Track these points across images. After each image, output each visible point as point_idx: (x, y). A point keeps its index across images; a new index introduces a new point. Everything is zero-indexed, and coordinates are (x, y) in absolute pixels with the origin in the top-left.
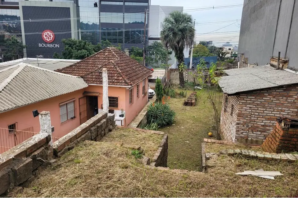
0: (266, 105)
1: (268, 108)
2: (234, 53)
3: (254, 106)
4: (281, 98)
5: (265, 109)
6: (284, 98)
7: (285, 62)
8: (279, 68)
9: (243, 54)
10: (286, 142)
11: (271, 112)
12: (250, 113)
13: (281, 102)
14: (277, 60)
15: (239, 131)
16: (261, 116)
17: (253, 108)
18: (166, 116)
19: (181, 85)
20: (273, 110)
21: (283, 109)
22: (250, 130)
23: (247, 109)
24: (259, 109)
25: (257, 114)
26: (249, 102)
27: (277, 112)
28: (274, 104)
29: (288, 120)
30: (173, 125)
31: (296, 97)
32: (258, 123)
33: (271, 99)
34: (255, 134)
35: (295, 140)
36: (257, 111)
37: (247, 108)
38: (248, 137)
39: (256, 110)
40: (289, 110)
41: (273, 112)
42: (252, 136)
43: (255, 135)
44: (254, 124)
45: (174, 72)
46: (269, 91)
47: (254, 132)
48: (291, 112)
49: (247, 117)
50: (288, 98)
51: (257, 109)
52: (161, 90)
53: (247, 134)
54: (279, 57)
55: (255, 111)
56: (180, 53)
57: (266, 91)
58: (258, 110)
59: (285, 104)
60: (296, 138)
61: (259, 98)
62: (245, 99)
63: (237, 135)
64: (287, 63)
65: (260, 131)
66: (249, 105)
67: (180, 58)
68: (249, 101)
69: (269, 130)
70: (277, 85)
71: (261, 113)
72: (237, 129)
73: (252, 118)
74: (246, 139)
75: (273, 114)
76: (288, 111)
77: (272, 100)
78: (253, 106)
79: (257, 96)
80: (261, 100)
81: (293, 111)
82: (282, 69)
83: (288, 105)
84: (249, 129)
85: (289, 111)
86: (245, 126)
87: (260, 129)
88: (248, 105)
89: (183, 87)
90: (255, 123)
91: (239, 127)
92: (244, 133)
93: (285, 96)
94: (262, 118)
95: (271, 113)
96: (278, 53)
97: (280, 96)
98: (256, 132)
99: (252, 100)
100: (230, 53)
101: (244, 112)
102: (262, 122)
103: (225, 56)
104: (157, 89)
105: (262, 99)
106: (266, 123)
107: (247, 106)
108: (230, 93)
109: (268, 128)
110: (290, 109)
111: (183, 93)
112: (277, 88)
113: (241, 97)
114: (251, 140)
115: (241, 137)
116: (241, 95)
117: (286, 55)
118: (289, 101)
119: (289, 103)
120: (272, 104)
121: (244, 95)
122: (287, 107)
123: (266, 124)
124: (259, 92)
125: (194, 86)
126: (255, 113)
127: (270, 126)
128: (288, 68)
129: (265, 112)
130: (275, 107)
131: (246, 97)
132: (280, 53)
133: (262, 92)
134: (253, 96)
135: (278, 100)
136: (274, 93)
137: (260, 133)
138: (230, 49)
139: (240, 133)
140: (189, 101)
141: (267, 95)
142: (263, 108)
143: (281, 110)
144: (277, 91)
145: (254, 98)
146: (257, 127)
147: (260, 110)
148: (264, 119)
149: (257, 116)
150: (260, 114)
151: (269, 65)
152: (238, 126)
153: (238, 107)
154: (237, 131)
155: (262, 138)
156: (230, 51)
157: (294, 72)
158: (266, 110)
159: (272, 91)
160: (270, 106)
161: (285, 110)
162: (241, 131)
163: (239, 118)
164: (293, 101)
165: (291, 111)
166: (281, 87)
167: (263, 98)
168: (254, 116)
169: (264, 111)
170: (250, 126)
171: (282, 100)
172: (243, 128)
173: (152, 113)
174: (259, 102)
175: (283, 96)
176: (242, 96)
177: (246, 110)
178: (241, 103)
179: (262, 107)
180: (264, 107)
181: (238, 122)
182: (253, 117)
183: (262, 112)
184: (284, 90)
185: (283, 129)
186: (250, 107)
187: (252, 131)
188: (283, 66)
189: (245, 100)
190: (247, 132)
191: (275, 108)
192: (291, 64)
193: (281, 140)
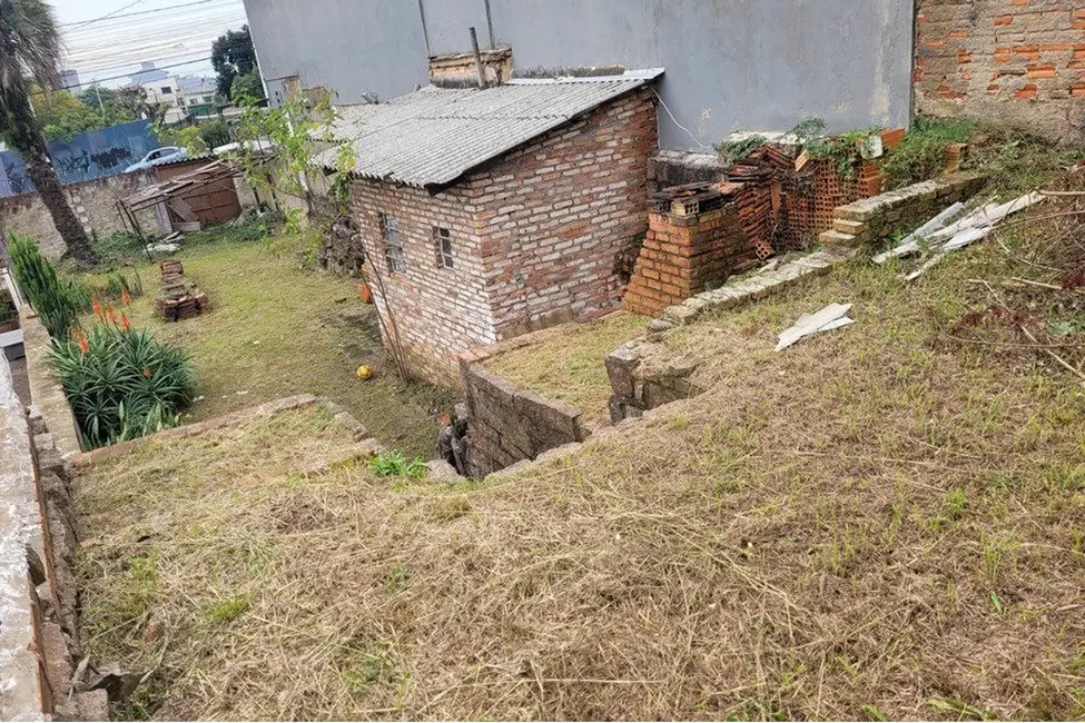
0: (551, 193)
1: (557, 199)
2: (189, 103)
3: (521, 207)
4: (581, 156)
5: (550, 208)
6: (589, 155)
7: (503, 58)
8: (487, 85)
9: (291, 78)
11: (566, 211)
12: (515, 231)
13: (585, 170)
14: (473, 60)
15: (502, 304)
16: (547, 233)
17: (517, 214)
19: (83, 258)
20: (569, 203)
21: (595, 190)
22: (529, 289)
23: (502, 226)
24: (536, 211)
25: (534, 229)
26: (503, 195)
27: (581, 204)
28: (569, 180)
29: (690, 193)
30: (195, 399)
31: (614, 144)
32: (545, 258)
33: (558, 168)
34: (544, 295)
35: (720, 245)
36: (532, 220)
37: (502, 219)
38: (529, 315)
39: (527, 217)
40: (608, 190)
41: (572, 210)
42: (539, 305)
43: (545, 299)
44: (534, 265)
46: (545, 144)
47: (542, 292)
48: (614, 193)
49: (510, 250)
50: (598, 153)
51: (529, 212)
53: (523, 305)
54: (476, 45)
55: (526, 221)
56: (17, 120)
57: (539, 146)
58: (533, 215)
59: (594, 172)
60: (720, 238)
61: (525, 174)
62: (488, 190)
63: (499, 321)
64: (508, 61)
65: (556, 282)
66: (505, 205)
67: (30, 143)
68: (500, 192)
69: (575, 269)
70: (563, 119)
71: (544, 222)
72: (494, 301)
73: (525, 248)
74: (527, 323)
75: (573, 214)
76: (607, 194)
77: (562, 172)
78: (517, 208)
79: (518, 169)
80: (532, 181)
81: (617, 190)
82: (499, 84)
83: (603, 174)
84: (525, 286)
85: (610, 193)
86: (514, 281)
87: (553, 276)
88: (501, 207)
90: (537, 259)
91: (496, 291)
92: (516, 307)
93: (589, 149)
94: (551, 236)
95: (570, 214)
97: (578, 152)
98: (544, 288)
99: (509, 185)
101: (500, 235)
102: (554, 251)
105: (535, 175)
106: (563, 249)
107: (502, 211)
108: (445, 181)
109: (572, 263)
110: (613, 186)
112: (563, 128)
113: (474, 184)
114: (541, 318)
115: (512, 322)
116: (473, 178)
118: (601, 160)
119: (603, 167)
120: (564, 182)
121: (481, 176)
122: (601, 181)
123: (564, 253)
124: (520, 153)
125: (142, 243)
126: (528, 229)
127: (576, 256)
128: (515, 76)
129: (553, 215)
130: (573, 191)
131: (489, 182)
133: (527, 151)
134: (508, 172)
135: (575, 165)
136: (561, 146)
137: (556, 288)
138: (166, 90)
139: (505, 310)
140: (182, 300)
141: (544, 157)
142: (546, 203)
143: (590, 195)
144: (565, 137)
145: (512, 177)
146: (546, 272)
147: (539, 214)
148: (556, 239)
149: (534, 238)
150: (542, 226)
152: (493, 288)
153: (477, 225)
154: (496, 306)
155: (567, 301)
157: (551, 81)
158: (554, 210)
159: (553, 141)
160: (560, 190)
161: (600, 192)
162: (506, 304)
163: (489, 259)
164: (609, 158)
165: (612, 190)
166: (575, 120)
167: (538, 172)
168: (526, 239)
169: (548, 213)
170: (526, 277)
171: (585, 160)
172: (508, 290)
174: (528, 190)
175: (582, 150)
176: (476, 180)
177: (500, 225)
178: (480, 208)
179: (540, 202)
180: (546, 200)
181: (490, 275)
182: (525, 243)
183: (546, 216)
184: (583, 131)
185: (688, 224)
186: (509, 213)
187: (536, 290)
188: (499, 72)
189: (488, 194)
190: (524, 298)
191: (573, 194)
192: (522, 60)
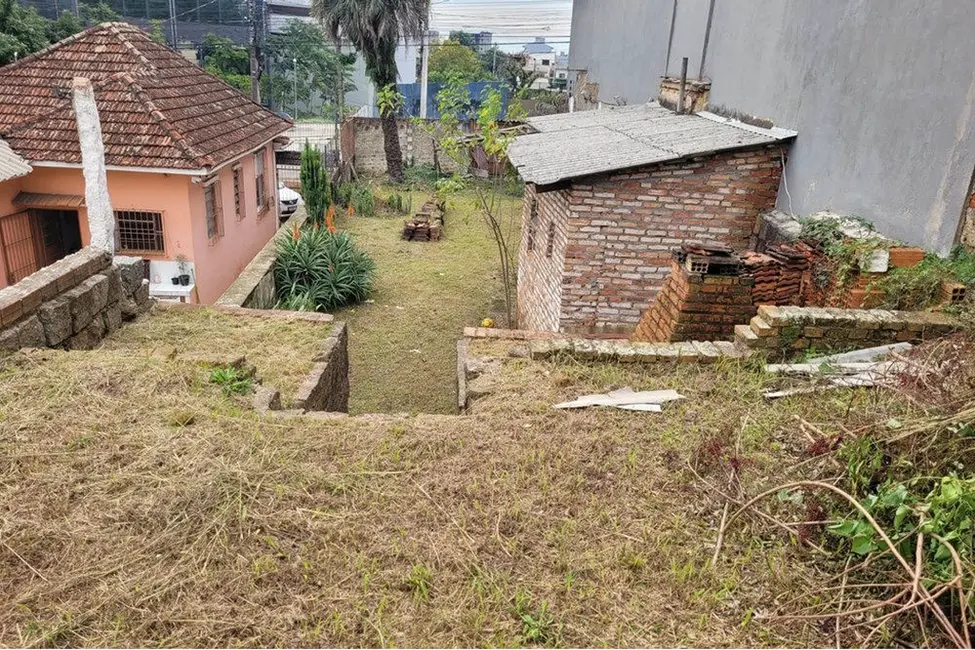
0: (647, 219)
1: (652, 226)
2: (557, 76)
3: (614, 224)
4: (687, 194)
5: (642, 232)
6: (696, 195)
7: (702, 91)
8: (683, 112)
9: (583, 72)
10: (697, 317)
11: (658, 240)
12: (603, 244)
13: (688, 208)
14: (679, 87)
15: (572, 303)
16: (633, 254)
17: (609, 230)
18: (343, 272)
19: (394, 176)
20: (663, 233)
21: (693, 228)
22: (602, 298)
23: (591, 235)
24: (627, 231)
25: (621, 246)
26: (600, 209)
27: (675, 238)
28: (669, 213)
29: (703, 252)
30: (368, 301)
31: (726, 191)
32: (624, 276)
33: (661, 199)
34: (615, 308)
35: (720, 310)
36: (622, 238)
37: (593, 230)
38: (595, 320)
39: (619, 235)
40: (707, 232)
41: (664, 240)
42: (608, 314)
43: (615, 311)
44: (612, 278)
45: (367, 128)
46: (654, 174)
47: (614, 304)
48: (713, 237)
49: (594, 259)
50: (706, 196)
51: (621, 230)
52: (320, 188)
53: (593, 310)
54: (685, 75)
55: (615, 238)
56: (383, 62)
57: (646, 175)
58: (624, 234)
59: (697, 212)
60: (723, 304)
61: (626, 196)
62: (587, 201)
63: (565, 316)
64: (706, 94)
65: (629, 300)
66: (599, 219)
67: (386, 82)
68: (598, 206)
69: (653, 294)
70: (676, 156)
71: (633, 243)
72: (565, 297)
73: (608, 261)
74: (591, 326)
75: (665, 244)
76: (706, 236)
77: (664, 203)
78: (610, 223)
79: (621, 190)
80: (632, 204)
81: (718, 235)
82: (691, 113)
83: (705, 216)
84: (599, 294)
85: (708, 236)
86: (589, 286)
87: (627, 294)
88: (595, 219)
89: (401, 182)
90: (616, 274)
91: (570, 289)
92: (584, 309)
93: (698, 190)
94: (636, 258)
95: (660, 243)
96: (682, 61)
97: (685, 190)
98: (617, 301)
99: (608, 202)
100: (548, 75)
101: (588, 242)
102: (636, 272)
103: (532, 82)
104: (309, 181)
105: (636, 200)
106: (644, 273)
107: (595, 223)
108: (543, 183)
109: (651, 288)
110: (712, 230)
111: (399, 199)
112: (676, 165)
113: (575, 193)
114: (605, 327)
115: (577, 321)
116: (576, 187)
117: (702, 68)
118: (708, 203)
119: (707, 209)
120: (664, 213)
121: (584, 187)
122: (702, 222)
123: (646, 276)
124: (626, 177)
125: (435, 177)
126: (616, 246)
127: (657, 283)
128: (707, 109)
129: (643, 239)
130: (671, 223)
131: (591, 195)
132: (686, 60)
133: (634, 177)
134: (610, 190)
135: (679, 201)
136: (670, 180)
137: (628, 305)
138: (546, 62)
139: (575, 309)
140: (420, 225)
141: (649, 185)
142: (640, 227)
143: (686, 232)
144: (675, 173)
145: (613, 195)
146: (622, 288)
147: (629, 235)
148: (642, 262)
149: (621, 255)
150: (630, 247)
151: (657, 104)
152: (567, 286)
153: (568, 227)
154: (566, 303)
155: (636, 320)
156: (546, 67)
157: (722, 120)
158: (646, 235)
159: (662, 174)
160: (657, 219)
161: (698, 232)
162: (576, 303)
163: (570, 261)
164: (718, 203)
165: (712, 234)
166: (687, 160)
167: (639, 198)
168: (612, 253)
169: (640, 236)
170: (602, 286)
171: (691, 201)
172: (581, 293)
173: (293, 265)
174: (625, 211)
175: (691, 189)
176: (578, 190)
177: (590, 235)
178: (575, 215)
179: (634, 225)
180: (640, 225)
181: (567, 274)
182: (608, 257)
183: (636, 239)
184: (696, 171)
185: (690, 280)
186: (602, 227)
187: (608, 301)
188: (694, 102)
189: (586, 204)
190: (594, 304)
191: (669, 227)
192: (716, 97)
193: (683, 311)
